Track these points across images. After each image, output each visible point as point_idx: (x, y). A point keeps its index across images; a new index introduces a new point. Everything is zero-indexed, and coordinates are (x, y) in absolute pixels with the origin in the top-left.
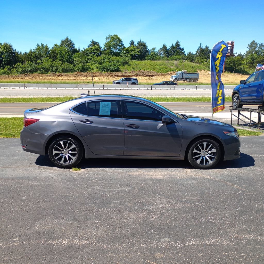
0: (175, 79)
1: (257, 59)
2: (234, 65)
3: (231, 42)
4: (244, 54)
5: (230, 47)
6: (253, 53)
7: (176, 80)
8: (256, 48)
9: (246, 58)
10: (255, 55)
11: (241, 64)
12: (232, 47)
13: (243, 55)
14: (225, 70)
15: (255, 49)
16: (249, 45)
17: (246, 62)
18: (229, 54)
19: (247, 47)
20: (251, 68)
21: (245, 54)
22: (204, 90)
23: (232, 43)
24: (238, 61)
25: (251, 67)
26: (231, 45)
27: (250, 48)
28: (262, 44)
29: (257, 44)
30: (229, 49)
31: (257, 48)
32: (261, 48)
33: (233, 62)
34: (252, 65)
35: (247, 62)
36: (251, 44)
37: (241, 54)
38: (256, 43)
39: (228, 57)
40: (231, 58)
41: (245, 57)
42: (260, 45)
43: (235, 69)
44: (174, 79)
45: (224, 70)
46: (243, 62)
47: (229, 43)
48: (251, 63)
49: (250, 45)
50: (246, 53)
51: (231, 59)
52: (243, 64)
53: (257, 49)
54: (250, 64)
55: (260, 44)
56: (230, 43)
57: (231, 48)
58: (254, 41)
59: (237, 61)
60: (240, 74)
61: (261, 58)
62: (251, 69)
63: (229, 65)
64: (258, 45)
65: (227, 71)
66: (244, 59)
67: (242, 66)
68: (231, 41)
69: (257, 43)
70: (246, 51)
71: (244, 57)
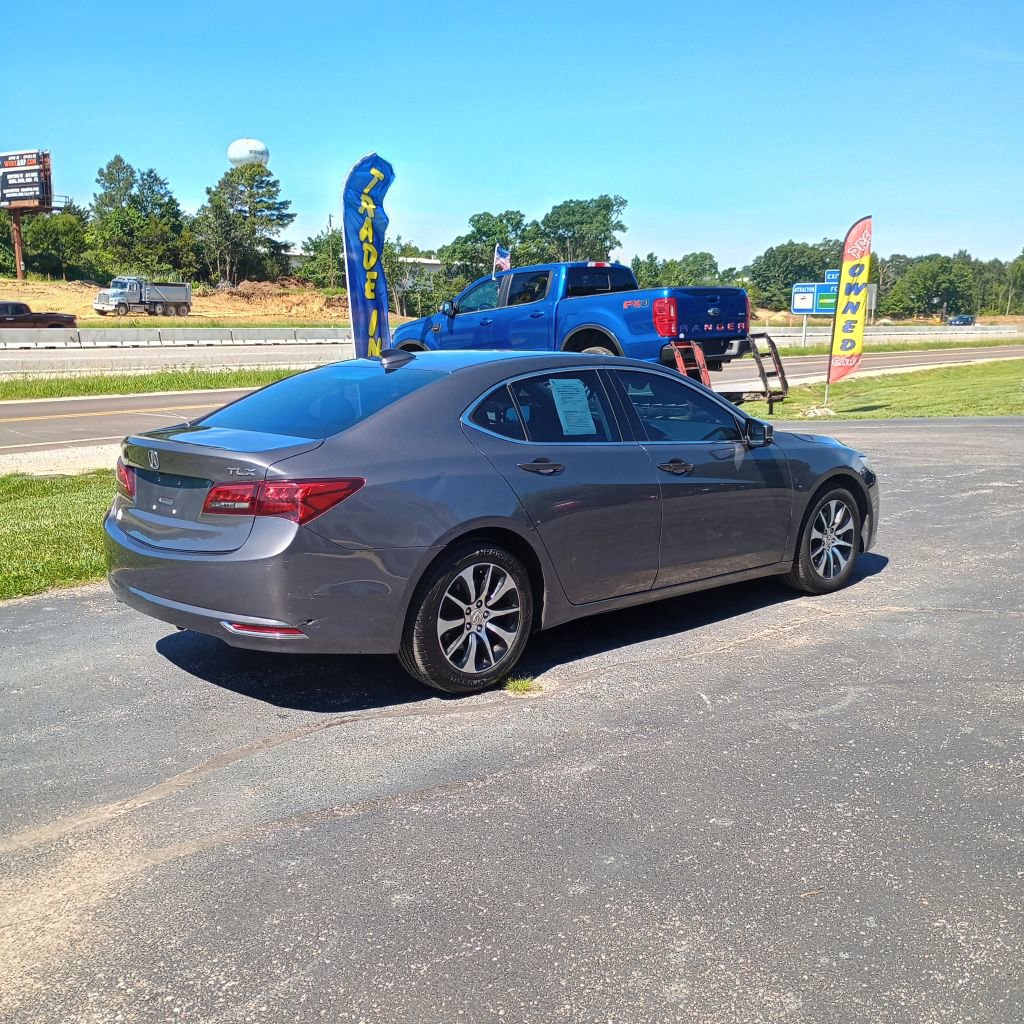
0: (120, 305)
1: (142, 227)
2: (58, 250)
3: (37, 154)
4: (89, 208)
5: (35, 174)
6: (124, 204)
7: (122, 308)
8: (132, 187)
9: (100, 223)
10: (132, 212)
11: (83, 247)
12: (42, 174)
13: (81, 208)
14: (26, 268)
15: (127, 189)
16: (101, 172)
17: (104, 238)
18: (36, 203)
19: (98, 181)
20: (125, 261)
21: (90, 205)
22: (21, 348)
23: (42, 159)
24: (70, 231)
25: (123, 258)
26: (37, 167)
27: (107, 184)
28: (151, 172)
29: (132, 173)
30: (33, 182)
31: (134, 185)
32: (150, 188)
33: (51, 235)
34: (126, 250)
35: (107, 237)
36: (108, 168)
37: (76, 204)
38: (129, 166)
39: (27, 213)
40: (38, 221)
41: (91, 219)
42: (145, 177)
43: (64, 265)
44: (116, 303)
45: (23, 268)
46: (89, 239)
47: (29, 157)
48: (124, 245)
49: (106, 171)
50: (94, 203)
51: (41, 223)
52: (92, 247)
53: (135, 191)
54: (119, 248)
55: (146, 171)
56: (35, 156)
57: (39, 177)
58: (118, 160)
59: (66, 234)
60: (93, 286)
61: (157, 224)
62: (125, 265)
63: (36, 247)
64: (138, 176)
65: (35, 270)
66: (89, 225)
67: (88, 255)
68: (36, 151)
69: (135, 168)
70: (95, 195)
71: (87, 217)
